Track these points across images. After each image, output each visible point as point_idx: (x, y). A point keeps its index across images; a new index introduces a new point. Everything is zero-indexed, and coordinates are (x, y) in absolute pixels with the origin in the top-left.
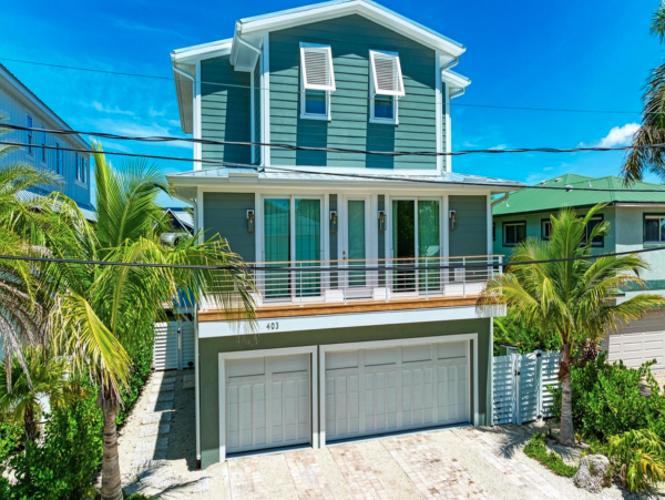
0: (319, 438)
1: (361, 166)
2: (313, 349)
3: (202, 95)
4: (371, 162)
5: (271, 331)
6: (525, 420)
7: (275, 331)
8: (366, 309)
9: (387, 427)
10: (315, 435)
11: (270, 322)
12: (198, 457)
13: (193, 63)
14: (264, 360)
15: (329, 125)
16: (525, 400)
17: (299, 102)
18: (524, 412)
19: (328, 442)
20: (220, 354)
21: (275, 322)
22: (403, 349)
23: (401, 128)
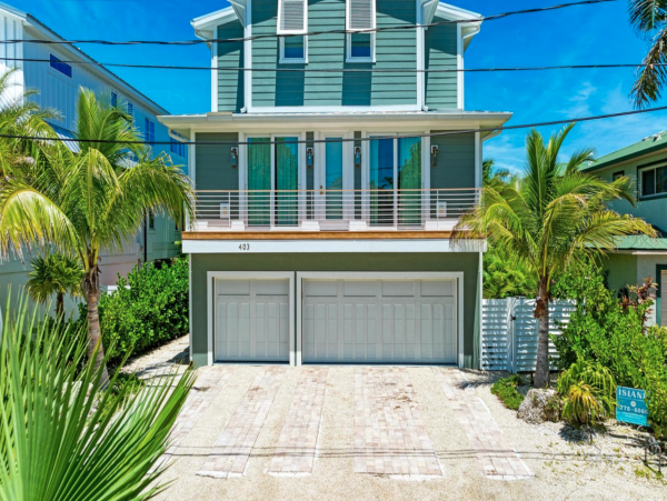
0: (296, 357)
1: (338, 105)
2: (289, 275)
3: (219, 56)
4: (347, 100)
5: (242, 251)
6: (522, 369)
7: (246, 251)
8: (332, 236)
9: (366, 357)
10: (292, 354)
11: (242, 243)
12: (191, 359)
13: (210, 29)
14: (249, 283)
15: (306, 68)
16: (522, 348)
17: (278, 48)
18: (520, 360)
19: (304, 363)
20: (209, 273)
21: (246, 243)
22: (382, 283)
23: (378, 66)
